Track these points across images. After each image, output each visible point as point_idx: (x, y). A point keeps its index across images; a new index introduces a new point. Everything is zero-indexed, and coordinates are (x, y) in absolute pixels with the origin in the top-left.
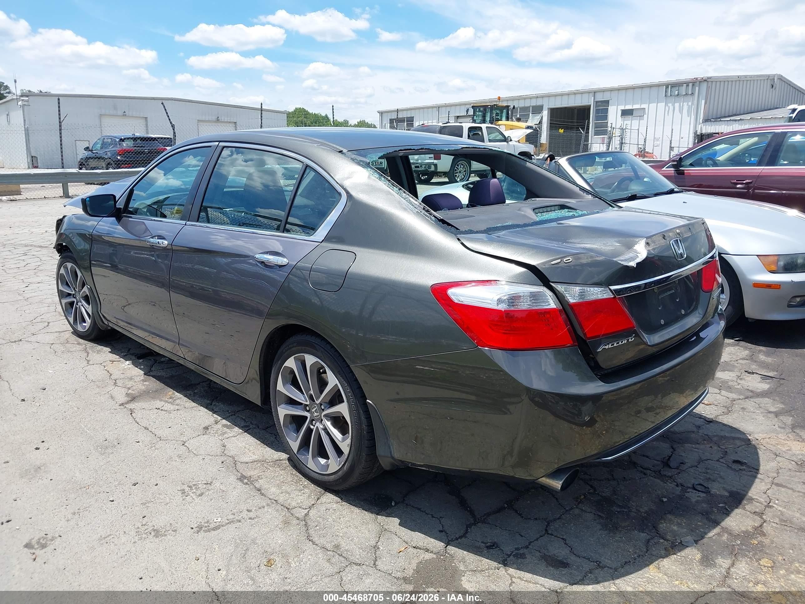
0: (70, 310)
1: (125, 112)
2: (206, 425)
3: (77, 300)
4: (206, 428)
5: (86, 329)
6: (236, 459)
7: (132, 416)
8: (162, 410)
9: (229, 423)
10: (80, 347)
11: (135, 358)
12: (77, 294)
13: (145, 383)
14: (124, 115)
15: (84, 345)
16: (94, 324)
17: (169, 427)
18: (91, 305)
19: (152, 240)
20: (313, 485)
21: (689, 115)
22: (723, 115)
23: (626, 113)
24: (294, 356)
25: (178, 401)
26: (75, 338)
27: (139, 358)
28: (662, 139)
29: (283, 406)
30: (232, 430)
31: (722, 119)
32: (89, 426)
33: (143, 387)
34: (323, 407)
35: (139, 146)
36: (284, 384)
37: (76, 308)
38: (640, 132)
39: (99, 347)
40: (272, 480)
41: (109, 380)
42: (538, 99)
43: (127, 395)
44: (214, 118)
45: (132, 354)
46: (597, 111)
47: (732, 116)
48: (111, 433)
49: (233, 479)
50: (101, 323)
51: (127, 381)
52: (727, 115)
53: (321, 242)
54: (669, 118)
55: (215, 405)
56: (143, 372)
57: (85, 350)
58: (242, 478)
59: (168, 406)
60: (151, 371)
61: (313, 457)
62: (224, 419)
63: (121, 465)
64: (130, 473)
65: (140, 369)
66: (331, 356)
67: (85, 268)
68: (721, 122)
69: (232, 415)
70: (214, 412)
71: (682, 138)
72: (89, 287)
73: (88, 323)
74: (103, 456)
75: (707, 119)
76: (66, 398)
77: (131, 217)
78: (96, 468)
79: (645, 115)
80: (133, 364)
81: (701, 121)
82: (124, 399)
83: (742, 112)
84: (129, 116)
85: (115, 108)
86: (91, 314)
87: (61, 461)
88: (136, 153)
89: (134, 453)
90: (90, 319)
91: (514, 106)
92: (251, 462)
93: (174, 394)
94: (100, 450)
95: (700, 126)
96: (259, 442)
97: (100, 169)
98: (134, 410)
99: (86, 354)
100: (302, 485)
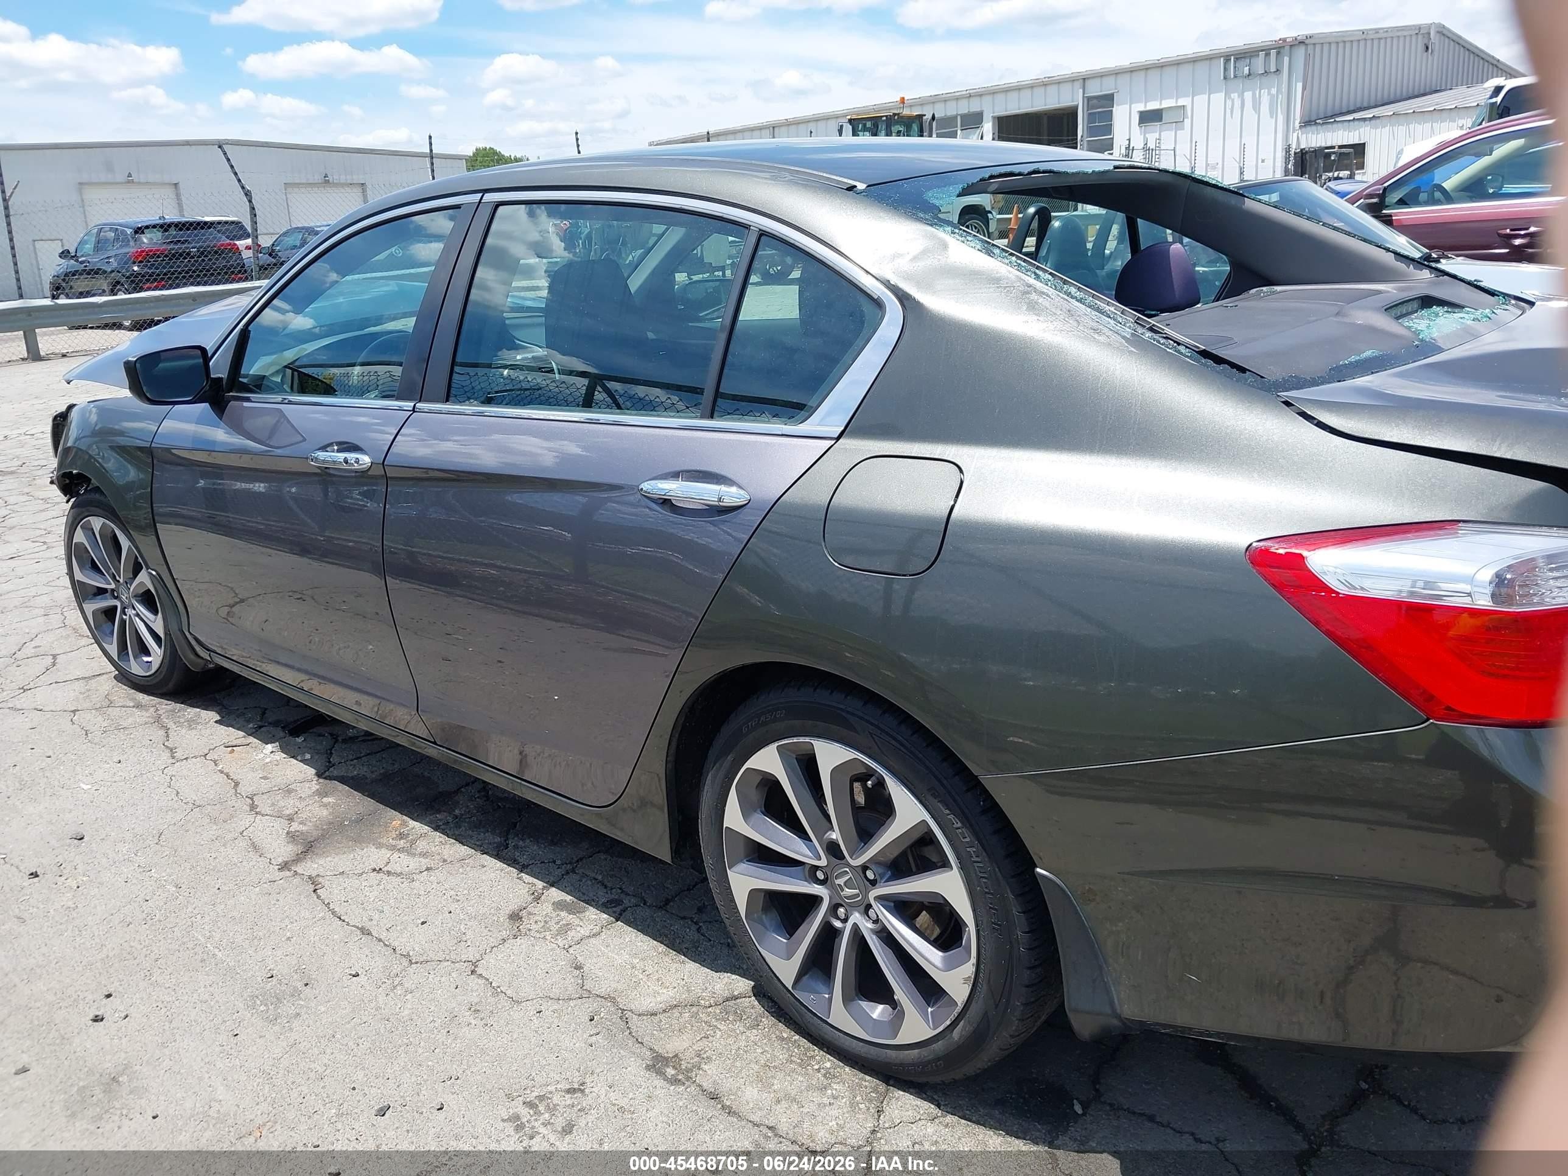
0: (107, 626)
1: (130, 175)
2: (513, 906)
3: (122, 602)
4: (515, 917)
5: (153, 671)
6: (622, 1002)
7: (318, 897)
8: (389, 873)
9: (569, 898)
10: (144, 713)
11: (282, 734)
12: (122, 589)
13: (325, 800)
14: (129, 181)
15: (152, 709)
16: (172, 657)
17: (423, 923)
18: (160, 614)
19: (321, 455)
20: (847, 1069)
21: (1273, 113)
22: (1337, 110)
23: (1149, 118)
24: (776, 744)
25: (422, 845)
26: (124, 692)
27: (295, 732)
28: (1223, 165)
29: (743, 866)
30: (581, 915)
31: (1337, 119)
32: (217, 936)
33: (325, 813)
34: (870, 875)
35: (179, 241)
36: (746, 815)
37: (123, 623)
38: (1177, 153)
39: (190, 709)
40: (738, 1064)
41: (234, 797)
42: (971, 99)
43: (292, 837)
44: (318, 178)
45: (276, 724)
46: (1091, 118)
47: (1354, 111)
48: (279, 953)
49: (635, 1069)
50: (192, 657)
51: (279, 797)
52: (1344, 110)
53: (838, 439)
54: (1233, 123)
55: (516, 847)
56: (313, 771)
57: (158, 719)
58: (658, 1064)
59: (402, 862)
60: (330, 765)
61: (847, 1000)
62: (552, 885)
63: (328, 1051)
64: (360, 1075)
65: (303, 761)
66: (902, 745)
67: (140, 529)
68: (1335, 125)
69: (568, 873)
70: (523, 868)
71: (1263, 161)
72: (154, 573)
73: (156, 655)
74: (277, 1028)
75: (1307, 119)
76: (141, 860)
77: (248, 400)
78: (267, 1068)
79: (1185, 120)
80: (283, 749)
81: (1297, 125)
82: (285, 850)
83: (1372, 104)
84: (139, 183)
85: (109, 167)
86: (162, 635)
87: (167, 1051)
88: (174, 255)
89: (353, 1011)
90: (160, 647)
91: (934, 115)
92: (664, 1011)
93: (404, 824)
94: (262, 1008)
95: (1295, 135)
96: (662, 948)
97: (100, 295)
98: (320, 880)
99: (162, 732)
100: (818, 1070)
